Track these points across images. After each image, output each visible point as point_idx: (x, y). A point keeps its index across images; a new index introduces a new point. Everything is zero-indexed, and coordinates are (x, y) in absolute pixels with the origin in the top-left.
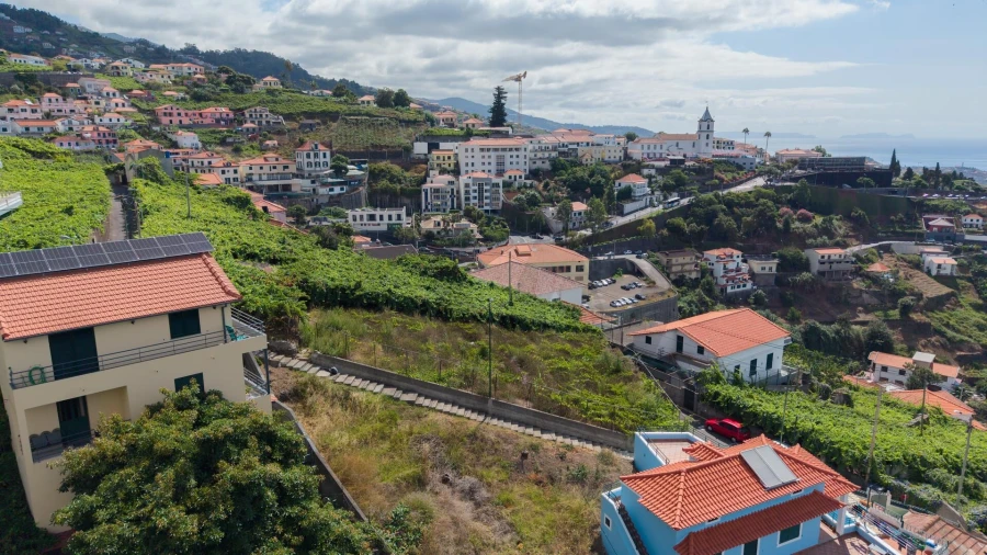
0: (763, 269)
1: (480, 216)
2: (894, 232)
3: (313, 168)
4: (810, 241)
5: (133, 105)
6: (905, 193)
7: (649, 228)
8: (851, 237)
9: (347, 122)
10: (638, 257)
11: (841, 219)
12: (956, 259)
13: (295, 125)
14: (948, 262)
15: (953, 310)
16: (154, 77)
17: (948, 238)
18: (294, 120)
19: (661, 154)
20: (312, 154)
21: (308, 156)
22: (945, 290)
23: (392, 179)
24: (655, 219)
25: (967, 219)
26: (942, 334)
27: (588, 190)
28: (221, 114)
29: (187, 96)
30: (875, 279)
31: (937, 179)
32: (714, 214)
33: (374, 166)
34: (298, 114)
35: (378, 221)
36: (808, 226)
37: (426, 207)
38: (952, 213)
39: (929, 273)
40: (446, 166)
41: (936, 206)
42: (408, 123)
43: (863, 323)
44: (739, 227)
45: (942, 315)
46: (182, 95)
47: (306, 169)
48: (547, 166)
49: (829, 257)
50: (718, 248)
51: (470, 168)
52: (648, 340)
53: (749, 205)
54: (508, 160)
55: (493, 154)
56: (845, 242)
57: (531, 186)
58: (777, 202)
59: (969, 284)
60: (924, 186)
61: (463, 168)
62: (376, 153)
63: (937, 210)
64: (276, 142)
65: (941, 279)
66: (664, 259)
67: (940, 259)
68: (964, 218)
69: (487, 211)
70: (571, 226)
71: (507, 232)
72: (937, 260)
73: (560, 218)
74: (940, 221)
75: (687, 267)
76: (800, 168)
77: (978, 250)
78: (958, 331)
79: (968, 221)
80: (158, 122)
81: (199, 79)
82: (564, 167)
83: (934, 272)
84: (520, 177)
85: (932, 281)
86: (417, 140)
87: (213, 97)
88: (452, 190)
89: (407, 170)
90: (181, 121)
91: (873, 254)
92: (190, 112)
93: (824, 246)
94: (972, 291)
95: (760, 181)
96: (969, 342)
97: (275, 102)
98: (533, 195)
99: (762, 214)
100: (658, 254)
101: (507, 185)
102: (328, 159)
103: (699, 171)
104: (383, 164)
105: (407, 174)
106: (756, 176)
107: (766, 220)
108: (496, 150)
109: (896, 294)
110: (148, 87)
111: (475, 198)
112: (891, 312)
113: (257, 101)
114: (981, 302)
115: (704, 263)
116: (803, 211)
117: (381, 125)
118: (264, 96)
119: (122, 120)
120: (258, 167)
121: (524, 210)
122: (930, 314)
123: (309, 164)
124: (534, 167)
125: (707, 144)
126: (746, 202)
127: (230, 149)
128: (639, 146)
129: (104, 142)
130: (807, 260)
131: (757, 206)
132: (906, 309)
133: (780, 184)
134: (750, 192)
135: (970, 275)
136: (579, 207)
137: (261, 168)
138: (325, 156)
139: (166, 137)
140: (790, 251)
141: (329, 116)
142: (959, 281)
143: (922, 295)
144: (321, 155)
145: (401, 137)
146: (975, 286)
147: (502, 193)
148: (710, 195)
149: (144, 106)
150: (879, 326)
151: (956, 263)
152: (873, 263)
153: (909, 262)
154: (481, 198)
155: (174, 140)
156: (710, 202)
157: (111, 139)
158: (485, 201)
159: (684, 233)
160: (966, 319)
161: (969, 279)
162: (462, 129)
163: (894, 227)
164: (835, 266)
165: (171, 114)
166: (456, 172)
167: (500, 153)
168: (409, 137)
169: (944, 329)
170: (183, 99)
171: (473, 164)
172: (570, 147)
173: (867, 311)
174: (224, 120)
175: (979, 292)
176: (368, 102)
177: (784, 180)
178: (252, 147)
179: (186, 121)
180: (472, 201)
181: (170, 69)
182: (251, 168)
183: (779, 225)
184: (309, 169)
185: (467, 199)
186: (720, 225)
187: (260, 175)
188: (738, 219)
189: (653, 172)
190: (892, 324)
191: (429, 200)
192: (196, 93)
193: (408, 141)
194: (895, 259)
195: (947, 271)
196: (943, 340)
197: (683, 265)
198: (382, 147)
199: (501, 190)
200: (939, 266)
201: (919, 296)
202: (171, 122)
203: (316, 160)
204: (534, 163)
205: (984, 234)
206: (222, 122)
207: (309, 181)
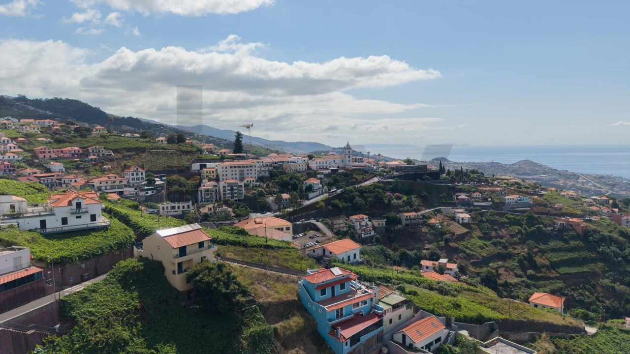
0: (379, 224)
1: (233, 204)
2: (442, 203)
3: (135, 181)
4: (402, 209)
5: (19, 147)
6: (446, 183)
7: (322, 206)
8: (421, 206)
9: (151, 153)
10: (317, 221)
11: (416, 197)
12: (470, 215)
13: (120, 156)
14: (467, 216)
15: (469, 240)
16: (28, 129)
17: (467, 205)
18: (119, 152)
19: (326, 166)
20: (135, 173)
21: (133, 175)
22: (466, 230)
23: (180, 185)
24: (324, 201)
25: (475, 195)
26: (464, 252)
27: (290, 187)
28: (75, 150)
29: (52, 141)
30: (432, 227)
31: (460, 175)
32: (353, 197)
33: (169, 178)
34: (121, 150)
35: (177, 210)
36: (400, 201)
37: (202, 200)
38: (468, 192)
39: (458, 222)
40: (211, 177)
41: (461, 189)
42: (187, 153)
43: (428, 249)
44: (366, 203)
45: (464, 243)
46: (49, 140)
47: (131, 181)
48: (267, 174)
49: (410, 216)
50: (356, 214)
51: (225, 177)
52: (314, 251)
53: (371, 192)
54: (246, 172)
55: (237, 169)
56: (418, 208)
57: (259, 186)
58: (384, 189)
59: (477, 227)
60: (455, 179)
61: (221, 178)
62: (169, 171)
63: (461, 191)
64: (110, 166)
65: (464, 225)
66: (330, 222)
68: (473, 194)
69: (236, 200)
70: (282, 206)
71: (248, 211)
72: (462, 216)
73: (276, 203)
74: (463, 196)
75: (341, 225)
76: (396, 172)
77: (480, 210)
78: (471, 250)
79: (475, 196)
80: (37, 158)
81: (56, 129)
82: (276, 175)
83: (461, 222)
84: (253, 181)
85: (460, 226)
86: (193, 162)
87: (68, 140)
88: (216, 190)
89: (189, 179)
90: (50, 156)
91: (432, 214)
92: (55, 150)
93: (408, 211)
94: (478, 230)
95: (376, 179)
96: (476, 255)
97: (106, 142)
98: (261, 191)
99: (376, 197)
100: (327, 219)
101: (246, 186)
102: (144, 176)
103: (345, 175)
104: (175, 177)
105: (189, 182)
106: (374, 177)
107: (379, 200)
108: (239, 167)
109: (442, 234)
110: (26, 135)
111: (229, 193)
112: (441, 243)
113: (95, 142)
114: (482, 235)
115: (349, 223)
116: (397, 194)
117: (172, 154)
118: (99, 139)
119: (16, 157)
120: (105, 182)
121: (256, 199)
122: (458, 243)
123: (133, 179)
124: (260, 175)
125: (349, 161)
126: (368, 190)
127: (82, 171)
128: (315, 162)
129: (7, 170)
130: (400, 219)
131: (374, 192)
132: (447, 241)
133: (386, 180)
134: (371, 185)
135: (477, 222)
136: (285, 196)
137: (107, 183)
138: (142, 174)
139: (43, 166)
140: (392, 214)
141: (140, 150)
142: (472, 226)
143: (454, 233)
144: (140, 173)
145: (184, 161)
146: (479, 227)
147: (244, 190)
148: (351, 187)
149: (26, 147)
150: (434, 250)
151: (470, 217)
152: (431, 219)
153: (449, 217)
154: (232, 193)
155: (48, 167)
156: (351, 191)
157: (12, 169)
158: (235, 195)
159: (339, 208)
160: (475, 244)
161: (476, 225)
162: (218, 155)
163: (442, 200)
164: (413, 221)
165: (44, 152)
166: (217, 179)
167: (241, 169)
168: (189, 160)
169: (465, 249)
170: (50, 142)
171: (226, 175)
172: (279, 164)
173: (430, 243)
174: (76, 154)
175: (481, 231)
176: (162, 141)
177: (388, 178)
178: (95, 169)
179: (54, 156)
180: (228, 195)
181: (37, 123)
182: (101, 183)
183: (386, 202)
184: (133, 182)
185: (224, 194)
186: (357, 203)
187: (106, 187)
188: (365, 199)
189: (322, 176)
190: (441, 248)
191: (203, 196)
192: (57, 138)
193: (188, 163)
194: (442, 216)
195: (466, 221)
196: (464, 255)
197: (339, 224)
198: (173, 167)
199: (243, 189)
200: (463, 219)
201: (453, 234)
202: (45, 156)
203: (138, 177)
204: (260, 173)
205: (482, 202)
206: (76, 156)
207: (133, 188)
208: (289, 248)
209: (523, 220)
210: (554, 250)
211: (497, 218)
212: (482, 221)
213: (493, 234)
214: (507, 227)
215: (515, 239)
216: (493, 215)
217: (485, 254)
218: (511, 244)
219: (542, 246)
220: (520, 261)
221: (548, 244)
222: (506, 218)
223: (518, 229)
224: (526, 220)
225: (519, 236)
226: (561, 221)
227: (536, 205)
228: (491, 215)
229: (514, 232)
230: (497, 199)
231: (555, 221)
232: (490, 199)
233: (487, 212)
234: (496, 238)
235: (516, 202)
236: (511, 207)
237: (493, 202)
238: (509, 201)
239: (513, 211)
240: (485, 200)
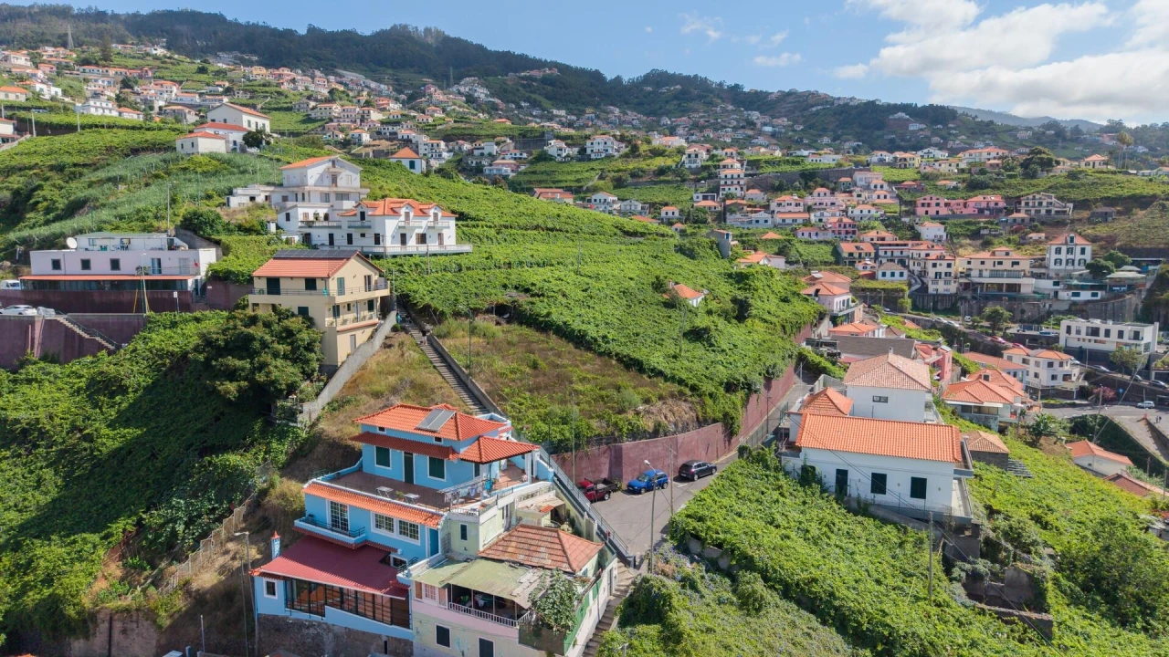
3: (1063, 266)
5: (896, 196)
13: (1085, 214)
18: (1088, 208)
20: (1064, 249)
21: (1058, 251)
28: (989, 202)
29: (962, 185)
34: (1096, 201)
35: (1102, 336)
46: (954, 183)
47: (1052, 266)
64: (1044, 235)
80: (911, 214)
81: (991, 165)
87: (993, 184)
90: (937, 212)
92: (954, 202)
97: (1073, 186)
102: (1087, 256)
110: (926, 177)
118: (1061, 180)
119: (873, 211)
120: (979, 262)
123: (1058, 261)
127: (978, 242)
129: (843, 232)
137: (983, 263)
138: (1083, 251)
139: (911, 229)
141: (1140, 202)
144: (1078, 249)
149: (908, 197)
155: (918, 231)
157: (850, 229)
165: (928, 205)
170: (955, 188)
174: (988, 208)
178: (1010, 239)
179: (944, 212)
182: (969, 263)
184: (1058, 267)
187: (981, 271)
192: (975, 181)
202: (927, 212)
203: (1070, 256)
206: (987, 212)
207: (1051, 282)
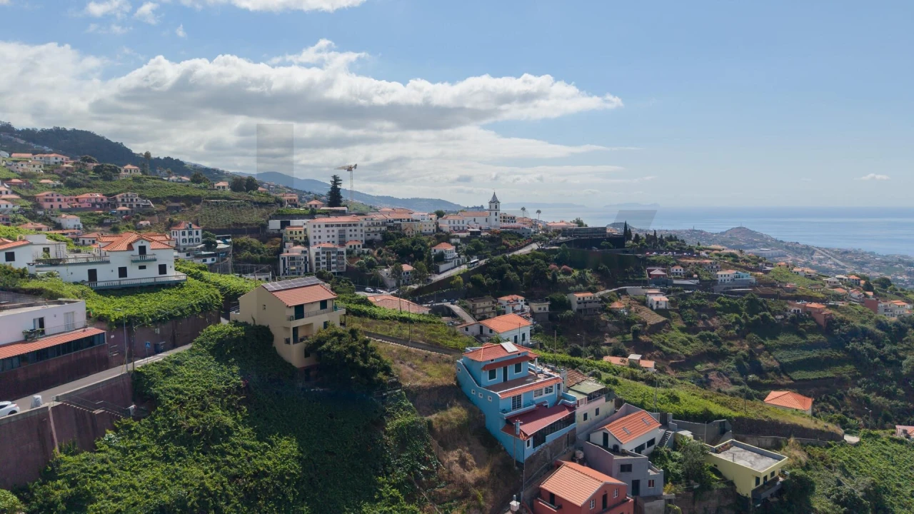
0: (540, 309)
1: (330, 278)
2: (628, 280)
3: (188, 243)
4: (571, 288)
5: (14, 192)
6: (633, 252)
7: (459, 282)
8: (599, 284)
9: (208, 204)
10: (452, 304)
11: (591, 272)
12: (668, 298)
13: (162, 208)
14: (663, 299)
15: (668, 332)
16: (25, 167)
17: (663, 283)
18: (161, 203)
19: (463, 227)
20: (187, 232)
21: (184, 234)
22: (662, 319)
23: (253, 250)
24: (463, 275)
25: (674, 269)
26: (660, 349)
27: (412, 255)
28: (96, 198)
29: (62, 184)
30: (615, 313)
31: (655, 242)
32: (503, 271)
33: (237, 240)
34: (164, 199)
36: (569, 277)
37: (284, 272)
38: (664, 265)
39: (651, 308)
40: (298, 239)
41: (654, 261)
42: (261, 204)
43: (609, 345)
44: (521, 280)
45: (661, 336)
46: (58, 183)
47: (181, 244)
48: (379, 237)
49: (584, 298)
50: (507, 295)
51: (317, 240)
52: (467, 329)
53: (528, 263)
54: (348, 233)
55: (336, 229)
56: (595, 288)
57: (368, 253)
58: (547, 260)
59: (677, 314)
60: (646, 247)
61: (312, 241)
62: (236, 230)
63: (655, 264)
64: (148, 222)
65: (660, 312)
67: (658, 298)
68: (672, 269)
69: (334, 273)
70: (401, 282)
71: (352, 288)
72: (656, 298)
73: (394, 277)
74: (657, 271)
75: (487, 310)
76: (563, 236)
77: (681, 291)
78: (670, 347)
79: (675, 271)
80: (41, 208)
81: (67, 168)
82: (392, 238)
83: (655, 307)
84: (359, 246)
85: (653, 313)
86: (271, 218)
87: (85, 184)
88: (306, 257)
89: (265, 243)
90: (60, 206)
91: (614, 296)
92: (68, 198)
93: (580, 291)
94: (679, 319)
95: (535, 246)
96: (677, 354)
97: (142, 188)
98: (371, 260)
99: (536, 270)
100: (466, 301)
101: (349, 252)
102: (200, 236)
103: (491, 239)
104: (244, 239)
105: (265, 246)
106: (531, 243)
107: (539, 275)
108: (338, 226)
109: (629, 323)
110: (23, 176)
111: (324, 263)
112: (627, 336)
113: (126, 187)
114: (685, 326)
115: (498, 306)
116: (565, 267)
117: (238, 206)
118: (132, 183)
119: (10, 206)
121: (364, 271)
122: (652, 336)
123: (184, 240)
124: (369, 238)
125: (496, 220)
126: (524, 261)
127: (108, 229)
128: (447, 221)
130: (570, 302)
131: (533, 264)
132: (636, 333)
133: (548, 248)
134: (528, 254)
135: (678, 308)
136: (407, 268)
138: (197, 233)
139: (50, 220)
140: (557, 296)
141: (192, 200)
142: (671, 312)
143: (646, 323)
144: (194, 232)
145: (255, 216)
146: (681, 315)
147: (345, 260)
148: (499, 257)
149: (24, 193)
150: (619, 345)
151: (667, 300)
152: (614, 302)
153: (638, 301)
154: (329, 263)
155: (58, 222)
156: (500, 262)
158: (333, 265)
159: (483, 285)
160: (675, 338)
161: (677, 311)
162: (306, 209)
163: (628, 277)
164: (588, 305)
165: (51, 200)
166: (306, 243)
167: (341, 228)
168: (264, 216)
169: (661, 345)
170: (59, 186)
171: (320, 237)
172: (395, 222)
173: (611, 336)
174: (99, 204)
175: (683, 320)
176: (224, 187)
177: (552, 245)
178: (127, 226)
179: (65, 206)
180: (322, 266)
181: (38, 158)
183: (549, 277)
184: (184, 244)
185: (318, 264)
186: (508, 278)
188: (520, 274)
189: (458, 241)
190: (627, 344)
191: (287, 266)
192: (69, 181)
193: (263, 219)
194: (629, 299)
195: (663, 306)
196: (661, 353)
197: (484, 308)
198: (241, 225)
199: (345, 257)
200: (658, 303)
201: (645, 324)
202: (52, 206)
203: (191, 237)
204: (369, 235)
205: (685, 279)
206: (98, 206)
207: (185, 254)
208: (434, 323)
209: (742, 305)
210: (785, 347)
211: (706, 302)
212: (684, 307)
213: (701, 324)
214: (720, 315)
215: (732, 331)
216: (700, 298)
217: (689, 353)
218: (725, 338)
219: (768, 342)
220: (738, 363)
221: (778, 339)
222: (719, 302)
223: (736, 318)
224: (746, 305)
225: (737, 328)
226: (795, 307)
227: (761, 284)
228: (697, 298)
229: (730, 322)
230: (706, 276)
231: (787, 306)
232: (695, 276)
233: (692, 293)
234: (705, 329)
235: (733, 280)
236: (725, 286)
237: (700, 280)
238: (723, 278)
239: (728, 293)
240: (689, 276)
